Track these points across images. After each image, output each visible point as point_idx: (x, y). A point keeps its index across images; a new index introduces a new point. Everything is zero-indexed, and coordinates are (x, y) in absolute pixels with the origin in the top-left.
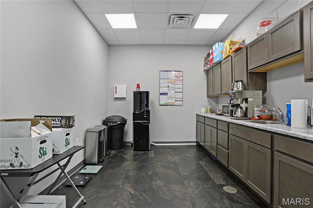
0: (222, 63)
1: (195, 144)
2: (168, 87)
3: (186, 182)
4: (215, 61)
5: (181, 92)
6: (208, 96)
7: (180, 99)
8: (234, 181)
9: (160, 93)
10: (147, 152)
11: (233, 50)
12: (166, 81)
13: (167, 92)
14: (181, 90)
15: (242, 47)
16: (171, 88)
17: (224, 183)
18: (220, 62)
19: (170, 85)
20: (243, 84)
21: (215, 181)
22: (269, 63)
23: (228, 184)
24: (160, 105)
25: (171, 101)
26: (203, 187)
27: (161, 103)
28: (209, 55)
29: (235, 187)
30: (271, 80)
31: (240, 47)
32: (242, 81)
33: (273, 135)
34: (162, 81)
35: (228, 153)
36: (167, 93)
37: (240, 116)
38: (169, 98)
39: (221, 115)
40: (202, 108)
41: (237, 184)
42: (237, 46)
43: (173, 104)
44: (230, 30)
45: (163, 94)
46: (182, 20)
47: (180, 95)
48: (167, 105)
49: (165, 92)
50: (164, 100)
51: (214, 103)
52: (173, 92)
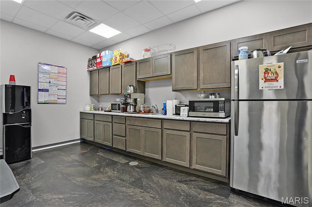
0: (111, 68)
1: (80, 141)
2: (50, 83)
3: (101, 170)
4: (104, 65)
5: (65, 90)
6: (90, 95)
7: (63, 97)
8: (132, 158)
9: (39, 89)
10: (29, 160)
11: (124, 61)
12: (48, 76)
13: (48, 88)
14: (64, 88)
15: (132, 61)
16: (53, 85)
17: (127, 161)
18: (109, 67)
19: (52, 81)
20: (134, 88)
21: (121, 162)
22: (153, 77)
23: (131, 161)
24: (38, 103)
25: (53, 98)
26: (117, 168)
27: (40, 100)
28: (95, 58)
29: (135, 161)
30: (148, 87)
31: (131, 60)
32: (133, 86)
33: (162, 120)
34: (41, 75)
35: (126, 139)
36: (48, 90)
37: (132, 111)
38: (50, 95)
39: (110, 111)
40: (87, 106)
41: (135, 159)
42: (128, 59)
43: (55, 102)
44: (116, 43)
45: (42, 90)
46: (82, 20)
47: (64, 93)
48: (48, 103)
49: (45, 88)
50: (43, 96)
51: (96, 102)
52: (56, 89)
